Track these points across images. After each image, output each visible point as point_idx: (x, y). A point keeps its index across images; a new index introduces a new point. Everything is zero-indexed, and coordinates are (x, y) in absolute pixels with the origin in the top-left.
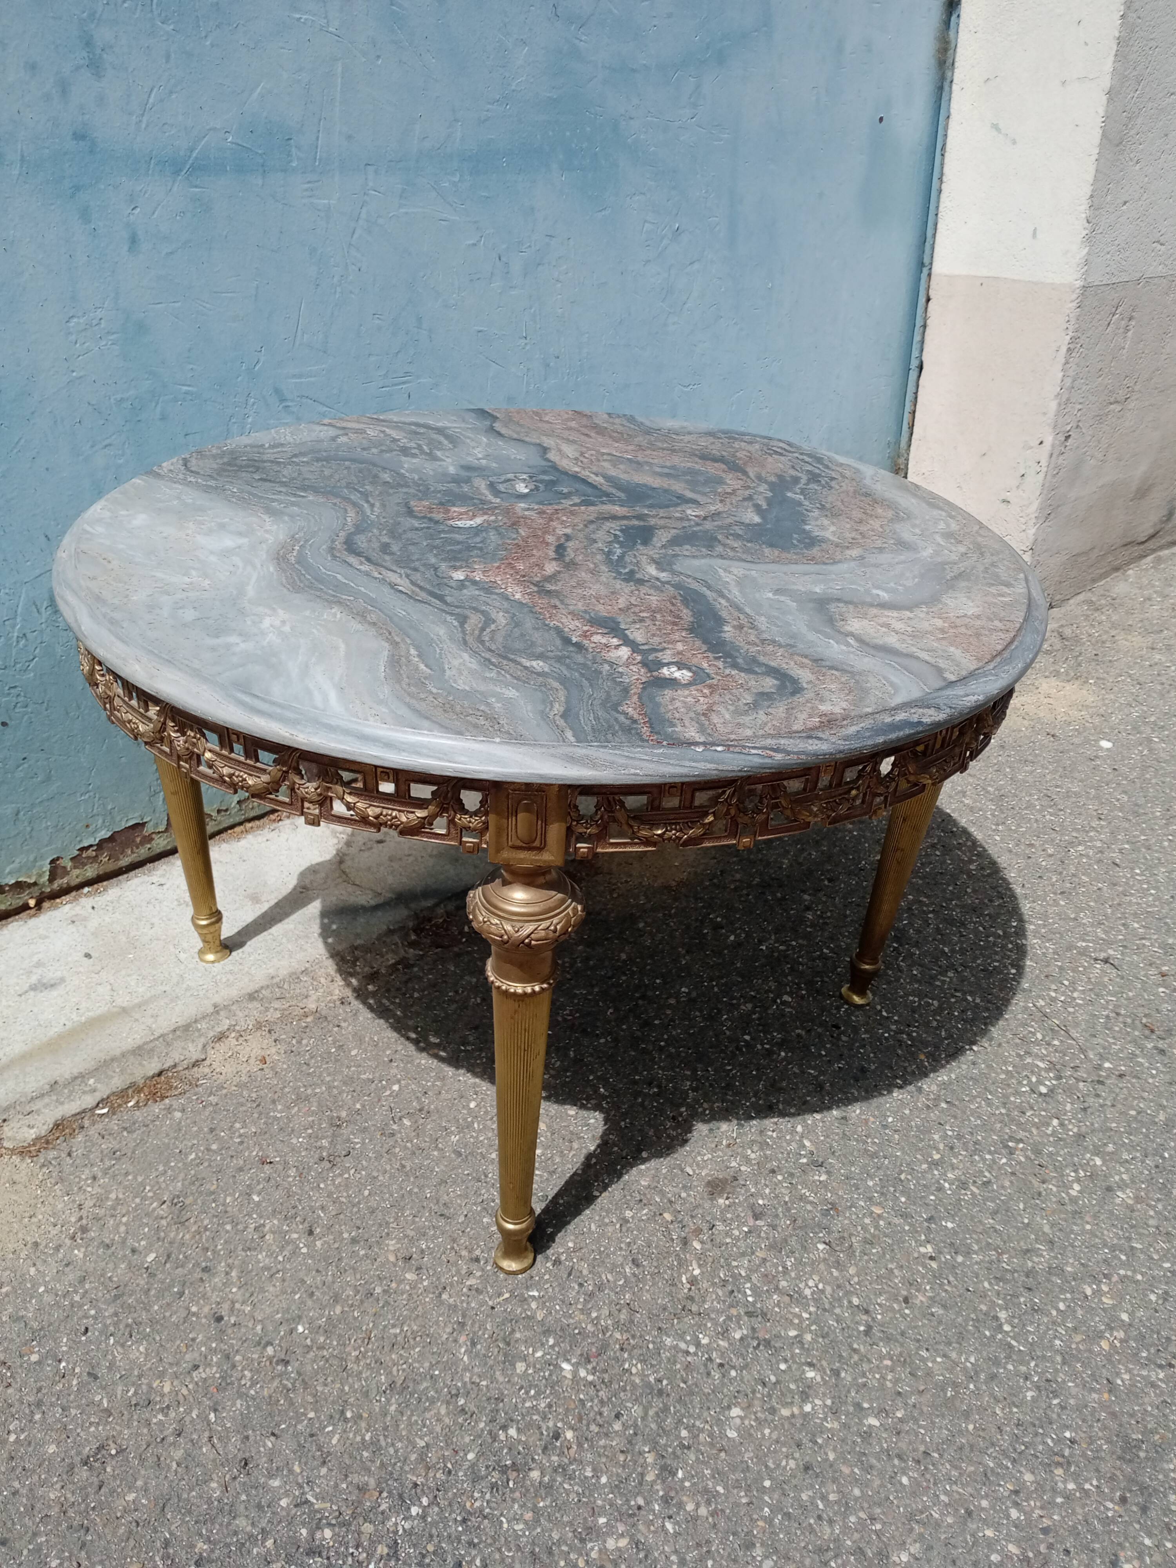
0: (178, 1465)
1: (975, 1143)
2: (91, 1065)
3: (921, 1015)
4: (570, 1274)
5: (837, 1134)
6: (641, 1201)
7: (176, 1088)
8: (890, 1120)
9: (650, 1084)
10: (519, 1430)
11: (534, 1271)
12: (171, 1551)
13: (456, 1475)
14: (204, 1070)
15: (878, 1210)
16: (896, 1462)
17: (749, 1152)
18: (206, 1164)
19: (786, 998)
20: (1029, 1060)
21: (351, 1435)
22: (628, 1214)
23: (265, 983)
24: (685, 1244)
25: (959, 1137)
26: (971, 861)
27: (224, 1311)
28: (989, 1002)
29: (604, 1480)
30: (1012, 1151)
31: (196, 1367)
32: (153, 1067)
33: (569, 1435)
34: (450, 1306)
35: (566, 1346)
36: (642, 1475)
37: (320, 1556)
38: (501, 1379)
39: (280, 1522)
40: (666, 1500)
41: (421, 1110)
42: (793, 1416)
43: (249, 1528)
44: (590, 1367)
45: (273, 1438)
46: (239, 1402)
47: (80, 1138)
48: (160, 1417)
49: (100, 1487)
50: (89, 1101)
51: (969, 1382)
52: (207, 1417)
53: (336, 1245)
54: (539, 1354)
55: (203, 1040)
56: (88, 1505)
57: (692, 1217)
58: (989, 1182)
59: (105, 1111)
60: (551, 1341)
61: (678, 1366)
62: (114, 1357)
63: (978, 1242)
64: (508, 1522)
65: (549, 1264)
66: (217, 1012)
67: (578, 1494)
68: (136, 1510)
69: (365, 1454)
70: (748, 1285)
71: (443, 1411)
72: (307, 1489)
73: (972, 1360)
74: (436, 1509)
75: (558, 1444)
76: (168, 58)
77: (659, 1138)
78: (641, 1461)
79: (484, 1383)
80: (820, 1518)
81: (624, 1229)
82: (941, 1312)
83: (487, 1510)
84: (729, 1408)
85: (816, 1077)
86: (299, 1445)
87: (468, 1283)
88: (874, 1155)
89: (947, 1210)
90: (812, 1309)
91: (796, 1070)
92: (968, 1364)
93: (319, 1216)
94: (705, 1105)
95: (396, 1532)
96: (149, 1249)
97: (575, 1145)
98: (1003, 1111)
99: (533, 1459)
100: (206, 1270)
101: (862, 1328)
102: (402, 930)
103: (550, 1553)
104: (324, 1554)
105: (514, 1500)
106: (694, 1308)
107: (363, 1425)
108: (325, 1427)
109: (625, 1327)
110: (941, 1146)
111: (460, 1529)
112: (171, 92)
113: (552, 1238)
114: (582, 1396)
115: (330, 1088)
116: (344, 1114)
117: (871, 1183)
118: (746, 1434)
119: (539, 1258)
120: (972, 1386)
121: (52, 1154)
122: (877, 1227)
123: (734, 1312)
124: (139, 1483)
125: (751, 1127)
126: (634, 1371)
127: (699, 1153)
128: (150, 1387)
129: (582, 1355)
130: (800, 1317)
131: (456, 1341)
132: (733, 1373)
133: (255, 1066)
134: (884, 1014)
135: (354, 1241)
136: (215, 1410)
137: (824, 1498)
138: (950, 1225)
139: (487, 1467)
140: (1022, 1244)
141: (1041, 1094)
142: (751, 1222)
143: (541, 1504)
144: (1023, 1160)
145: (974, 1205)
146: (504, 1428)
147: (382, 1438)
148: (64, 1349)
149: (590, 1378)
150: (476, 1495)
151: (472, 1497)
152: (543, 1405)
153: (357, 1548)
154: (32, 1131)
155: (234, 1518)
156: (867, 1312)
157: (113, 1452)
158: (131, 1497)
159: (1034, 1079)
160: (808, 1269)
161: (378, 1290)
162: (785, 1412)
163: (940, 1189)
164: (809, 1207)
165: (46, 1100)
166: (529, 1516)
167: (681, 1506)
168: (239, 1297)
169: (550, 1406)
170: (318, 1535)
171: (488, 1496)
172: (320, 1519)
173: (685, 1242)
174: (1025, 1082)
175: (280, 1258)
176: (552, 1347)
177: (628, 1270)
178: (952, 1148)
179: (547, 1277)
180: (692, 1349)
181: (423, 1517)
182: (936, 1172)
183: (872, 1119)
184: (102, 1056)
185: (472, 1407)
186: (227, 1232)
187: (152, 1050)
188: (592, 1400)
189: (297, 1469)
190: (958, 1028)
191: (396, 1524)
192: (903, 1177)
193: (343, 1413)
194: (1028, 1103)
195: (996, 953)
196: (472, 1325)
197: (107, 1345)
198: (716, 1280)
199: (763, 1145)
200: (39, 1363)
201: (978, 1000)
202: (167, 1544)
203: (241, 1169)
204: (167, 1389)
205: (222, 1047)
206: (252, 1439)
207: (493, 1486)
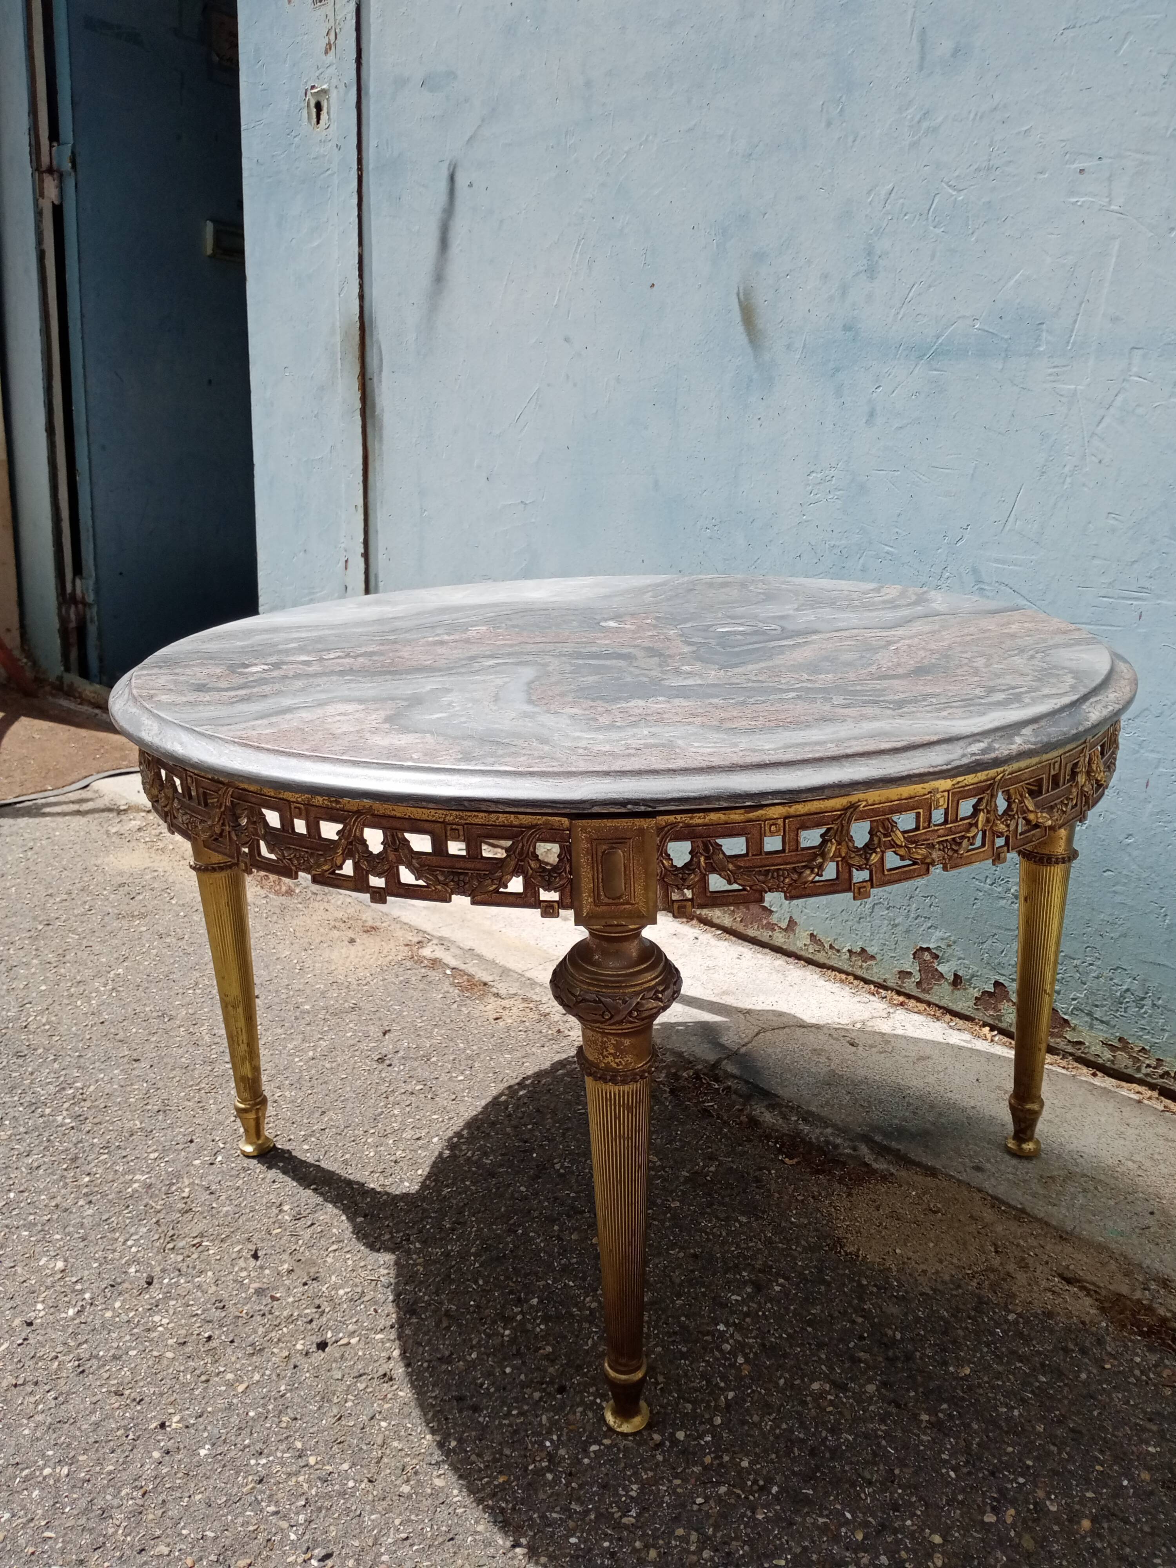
6: (299, 1215)
17: (348, 1291)
57: (272, 1247)
59: (449, 973)
76: (933, 257)
94: (421, 1261)
112: (930, 286)
125: (384, 1294)
127: (354, 1255)
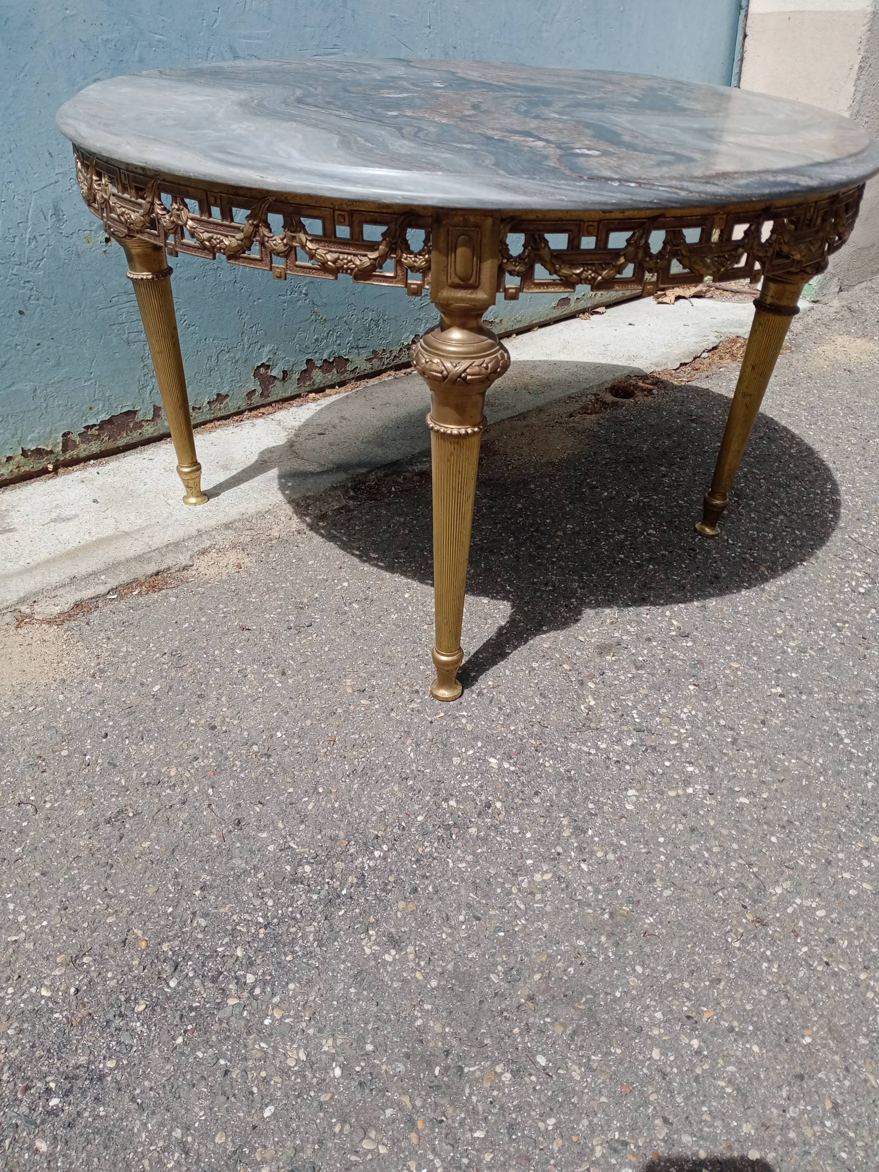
0: (184, 823)
1: (810, 624)
2: (102, 566)
3: (760, 543)
4: (491, 702)
5: (699, 617)
6: (544, 656)
7: (171, 583)
8: (740, 608)
9: (546, 585)
10: (457, 802)
11: (462, 699)
12: (181, 880)
13: (409, 830)
14: (192, 572)
15: (736, 665)
16: (765, 827)
17: (629, 627)
18: (197, 630)
19: (651, 531)
20: (848, 571)
21: (323, 803)
22: (535, 665)
23: (237, 517)
24: (582, 684)
25: (797, 620)
26: (791, 447)
27: (217, 722)
28: (813, 535)
29: (528, 835)
30: (839, 630)
31: (196, 759)
32: (152, 568)
33: (499, 805)
34: (397, 721)
35: (491, 747)
36: (560, 832)
37: (302, 883)
38: (441, 768)
39: (268, 861)
40: (580, 849)
41: (366, 599)
42: (678, 796)
43: (243, 865)
44: (511, 761)
45: (260, 806)
46: (231, 782)
47: (96, 613)
48: (168, 791)
49: (121, 838)
50: (102, 589)
51: (819, 776)
52: (206, 792)
53: (304, 682)
54: (471, 752)
55: (190, 553)
56: (111, 850)
57: (586, 667)
58: (823, 648)
59: (115, 596)
60: (479, 744)
61: (583, 762)
62: (130, 752)
63: (817, 686)
64: (453, 862)
65: (474, 695)
66: (201, 535)
67: (508, 844)
68: (150, 853)
69: (335, 816)
70: (635, 711)
71: (396, 788)
72: (289, 839)
73: (821, 761)
74: (395, 853)
75: (490, 811)
77: (556, 618)
78: (558, 823)
79: (428, 771)
80: (706, 863)
81: (532, 674)
82: (792, 730)
83: (436, 854)
84: (626, 789)
85: (679, 581)
86: (282, 810)
87: (411, 706)
88: (730, 630)
89: (790, 665)
90: (687, 727)
91: (662, 576)
92: (818, 764)
93: (290, 664)
94: (591, 598)
95: (363, 868)
96: (155, 683)
97: (489, 621)
98: (831, 604)
99: (470, 821)
100: (200, 696)
101: (729, 740)
102: (343, 486)
103: (489, 883)
104: (306, 882)
105: (457, 848)
106: (593, 725)
107: (333, 797)
108: (302, 798)
109: (538, 736)
110: (783, 625)
111: (415, 866)
113: (475, 679)
114: (507, 780)
115: (293, 584)
116: (305, 600)
117: (728, 648)
118: (640, 807)
119: (466, 691)
120: (822, 779)
121: (73, 624)
122: (736, 676)
123: (625, 728)
124: (153, 835)
125: (629, 612)
126: (547, 764)
127: (588, 628)
128: (159, 771)
129: (504, 753)
130: (678, 731)
131: (403, 743)
132: (627, 767)
133: (232, 570)
134: (730, 542)
135: (318, 680)
136: (213, 787)
137: (708, 850)
138: (794, 675)
139: (434, 826)
140: (854, 687)
141: (860, 593)
142: (634, 671)
143: (479, 851)
144: (849, 634)
145: (813, 663)
146: (446, 800)
147: (348, 805)
148: (89, 747)
149: (512, 768)
150: (426, 844)
151: (423, 845)
152: (476, 785)
153: (332, 879)
154: (57, 608)
155: (231, 859)
156: (732, 729)
157: (131, 814)
158: (146, 844)
159: (854, 583)
160: (682, 701)
161: (340, 710)
162: (672, 793)
163: (784, 652)
164: (680, 662)
165: (68, 588)
166: (469, 858)
167: (592, 853)
168: (228, 713)
169: (481, 786)
170: (300, 870)
171: (436, 845)
172: (301, 859)
173: (582, 683)
174: (847, 585)
175: (260, 690)
176: (481, 748)
177: (537, 700)
178: (792, 626)
179: (473, 703)
180: (593, 751)
181: (385, 858)
182: (780, 642)
183: (726, 608)
184: (111, 561)
185: (419, 786)
186: (217, 673)
187: (150, 558)
188: (515, 783)
189: (281, 825)
190: (790, 551)
191: (363, 863)
192: (754, 644)
193: (316, 789)
194: (851, 599)
195: (816, 504)
196: (416, 733)
197: (124, 744)
198: (609, 708)
199: (639, 623)
200: (68, 756)
201: (804, 534)
202: (177, 876)
203: (225, 634)
204: (173, 773)
205: (206, 558)
206: (243, 805)
207: (439, 839)
